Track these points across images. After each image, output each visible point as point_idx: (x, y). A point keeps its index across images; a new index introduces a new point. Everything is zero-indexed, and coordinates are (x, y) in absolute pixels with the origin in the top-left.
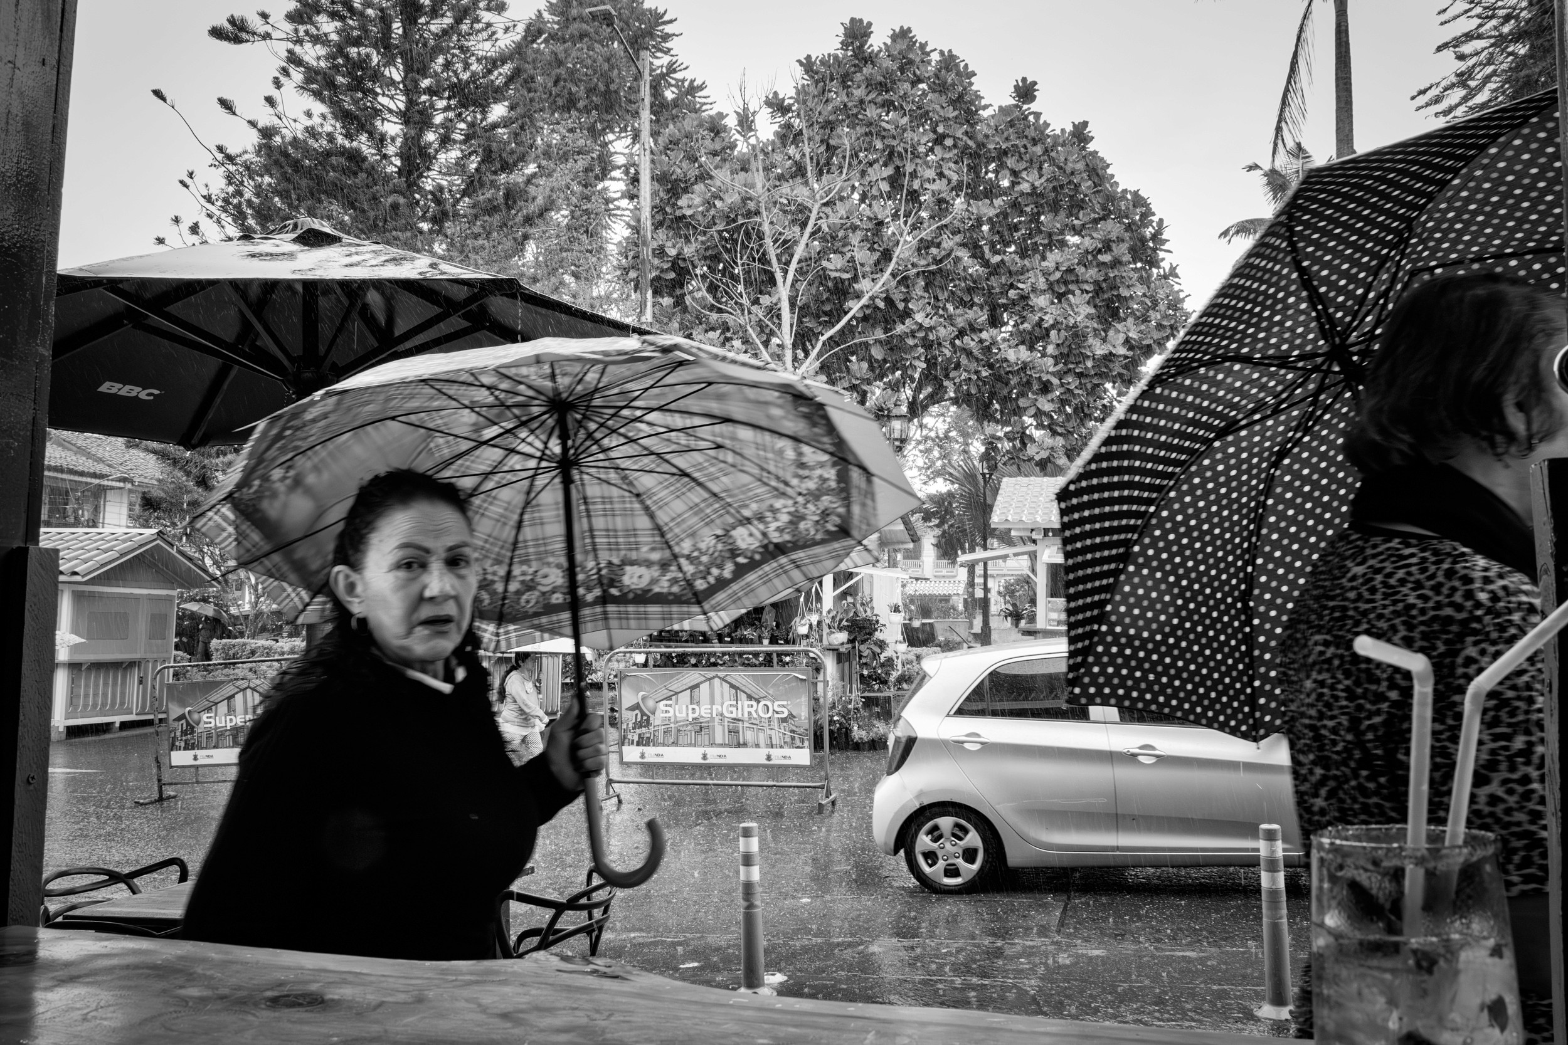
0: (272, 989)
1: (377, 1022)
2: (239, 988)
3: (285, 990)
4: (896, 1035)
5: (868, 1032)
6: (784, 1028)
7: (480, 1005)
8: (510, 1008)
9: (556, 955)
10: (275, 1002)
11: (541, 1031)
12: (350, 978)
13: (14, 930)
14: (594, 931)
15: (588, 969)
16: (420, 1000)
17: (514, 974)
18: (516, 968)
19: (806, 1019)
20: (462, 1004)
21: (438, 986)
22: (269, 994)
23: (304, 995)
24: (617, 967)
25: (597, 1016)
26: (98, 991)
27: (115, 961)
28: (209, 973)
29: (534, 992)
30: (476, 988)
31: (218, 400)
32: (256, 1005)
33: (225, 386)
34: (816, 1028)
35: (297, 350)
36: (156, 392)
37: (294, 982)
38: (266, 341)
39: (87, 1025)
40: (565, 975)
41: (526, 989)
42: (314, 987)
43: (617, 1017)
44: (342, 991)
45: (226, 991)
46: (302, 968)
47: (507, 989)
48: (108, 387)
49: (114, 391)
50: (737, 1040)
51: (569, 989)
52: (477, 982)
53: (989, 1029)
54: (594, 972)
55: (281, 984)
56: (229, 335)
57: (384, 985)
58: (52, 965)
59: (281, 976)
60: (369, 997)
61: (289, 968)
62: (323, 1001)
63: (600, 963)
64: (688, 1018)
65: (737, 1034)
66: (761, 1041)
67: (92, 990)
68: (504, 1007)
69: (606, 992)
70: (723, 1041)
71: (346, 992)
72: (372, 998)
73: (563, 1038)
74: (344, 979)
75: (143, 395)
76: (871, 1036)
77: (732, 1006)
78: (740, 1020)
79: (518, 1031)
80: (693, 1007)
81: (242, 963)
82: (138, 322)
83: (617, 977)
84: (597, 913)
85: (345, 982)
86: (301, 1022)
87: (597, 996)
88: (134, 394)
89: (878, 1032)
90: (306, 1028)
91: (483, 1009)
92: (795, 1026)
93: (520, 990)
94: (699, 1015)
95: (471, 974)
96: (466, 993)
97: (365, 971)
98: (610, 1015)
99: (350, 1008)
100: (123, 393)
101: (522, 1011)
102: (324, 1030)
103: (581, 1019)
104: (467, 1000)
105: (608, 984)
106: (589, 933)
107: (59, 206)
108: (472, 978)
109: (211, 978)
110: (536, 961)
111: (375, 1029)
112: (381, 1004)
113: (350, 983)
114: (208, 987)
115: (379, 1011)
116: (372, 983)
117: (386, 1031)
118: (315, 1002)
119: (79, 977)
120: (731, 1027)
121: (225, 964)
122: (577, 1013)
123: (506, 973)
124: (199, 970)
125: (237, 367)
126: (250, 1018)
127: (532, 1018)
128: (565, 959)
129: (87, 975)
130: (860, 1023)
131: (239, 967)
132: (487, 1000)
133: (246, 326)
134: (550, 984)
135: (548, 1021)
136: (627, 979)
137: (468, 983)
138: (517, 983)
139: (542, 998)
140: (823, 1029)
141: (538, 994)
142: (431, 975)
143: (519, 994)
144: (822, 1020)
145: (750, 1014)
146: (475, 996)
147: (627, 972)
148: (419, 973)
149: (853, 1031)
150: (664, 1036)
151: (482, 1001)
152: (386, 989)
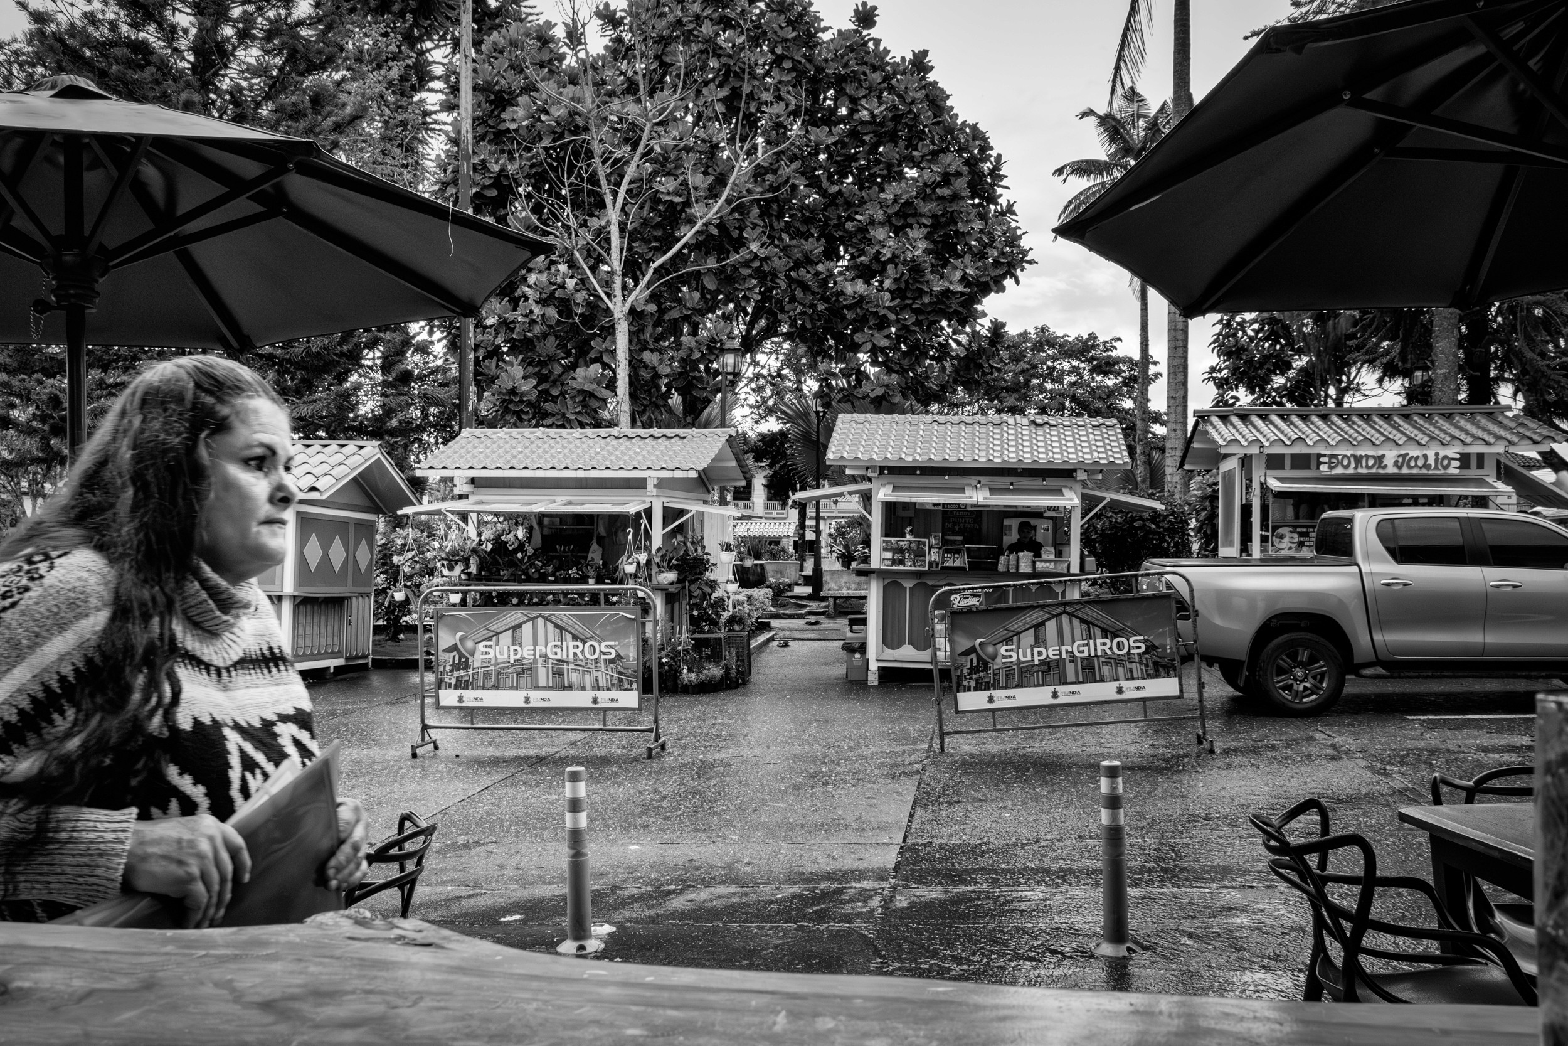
1: (77, 1020)
4: (816, 1015)
5: (778, 1013)
6: (661, 1012)
7: (233, 990)
8: (277, 994)
9: (349, 917)
11: (317, 1026)
12: (54, 956)
14: (406, 884)
15: (393, 934)
16: (149, 985)
17: (291, 945)
18: (292, 937)
19: (690, 996)
20: (209, 990)
21: (179, 964)
24: (432, 933)
25: (399, 1002)
29: (313, 969)
30: (233, 966)
34: (706, 1008)
40: (358, 944)
41: (302, 965)
43: (427, 1003)
44: (37, 976)
47: (276, 967)
50: (596, 1030)
51: (365, 964)
52: (235, 958)
53: (932, 1003)
54: (400, 938)
57: (103, 965)
60: (77, 983)
63: (409, 926)
64: (528, 1001)
65: (596, 1022)
66: (631, 1032)
68: (268, 992)
69: (415, 966)
70: (577, 1034)
71: (47, 978)
72: (79, 984)
73: (349, 1036)
74: (44, 958)
76: (781, 1021)
77: (586, 981)
78: (599, 1001)
79: (282, 1028)
80: (535, 984)
83: (429, 945)
84: (410, 866)
87: (400, 973)
89: (790, 1012)
91: (238, 997)
92: (676, 1007)
93: (292, 967)
94: (541, 996)
95: (227, 946)
96: (217, 974)
97: (78, 946)
98: (421, 998)
99: (43, 1000)
101: (293, 998)
103: (375, 1007)
104: (217, 985)
105: (417, 955)
106: (401, 888)
108: (228, 952)
110: (321, 926)
111: (72, 1031)
112: (90, 993)
113: (55, 964)
115: (84, 1003)
116: (87, 962)
117: (87, 1035)
120: (587, 1012)
122: (373, 998)
123: (277, 943)
127: (306, 1008)
128: (361, 922)
130: (762, 1000)
132: (244, 983)
134: (338, 958)
135: (330, 1011)
136: (442, 948)
137: (223, 960)
138: (291, 957)
139: (324, 977)
140: (715, 1009)
141: (319, 972)
142: (170, 948)
143: (292, 973)
144: (712, 997)
145: (609, 991)
146: (229, 977)
147: (445, 938)
148: (154, 948)
149: (756, 1011)
150: (494, 1028)
151: (237, 985)
152: (104, 971)
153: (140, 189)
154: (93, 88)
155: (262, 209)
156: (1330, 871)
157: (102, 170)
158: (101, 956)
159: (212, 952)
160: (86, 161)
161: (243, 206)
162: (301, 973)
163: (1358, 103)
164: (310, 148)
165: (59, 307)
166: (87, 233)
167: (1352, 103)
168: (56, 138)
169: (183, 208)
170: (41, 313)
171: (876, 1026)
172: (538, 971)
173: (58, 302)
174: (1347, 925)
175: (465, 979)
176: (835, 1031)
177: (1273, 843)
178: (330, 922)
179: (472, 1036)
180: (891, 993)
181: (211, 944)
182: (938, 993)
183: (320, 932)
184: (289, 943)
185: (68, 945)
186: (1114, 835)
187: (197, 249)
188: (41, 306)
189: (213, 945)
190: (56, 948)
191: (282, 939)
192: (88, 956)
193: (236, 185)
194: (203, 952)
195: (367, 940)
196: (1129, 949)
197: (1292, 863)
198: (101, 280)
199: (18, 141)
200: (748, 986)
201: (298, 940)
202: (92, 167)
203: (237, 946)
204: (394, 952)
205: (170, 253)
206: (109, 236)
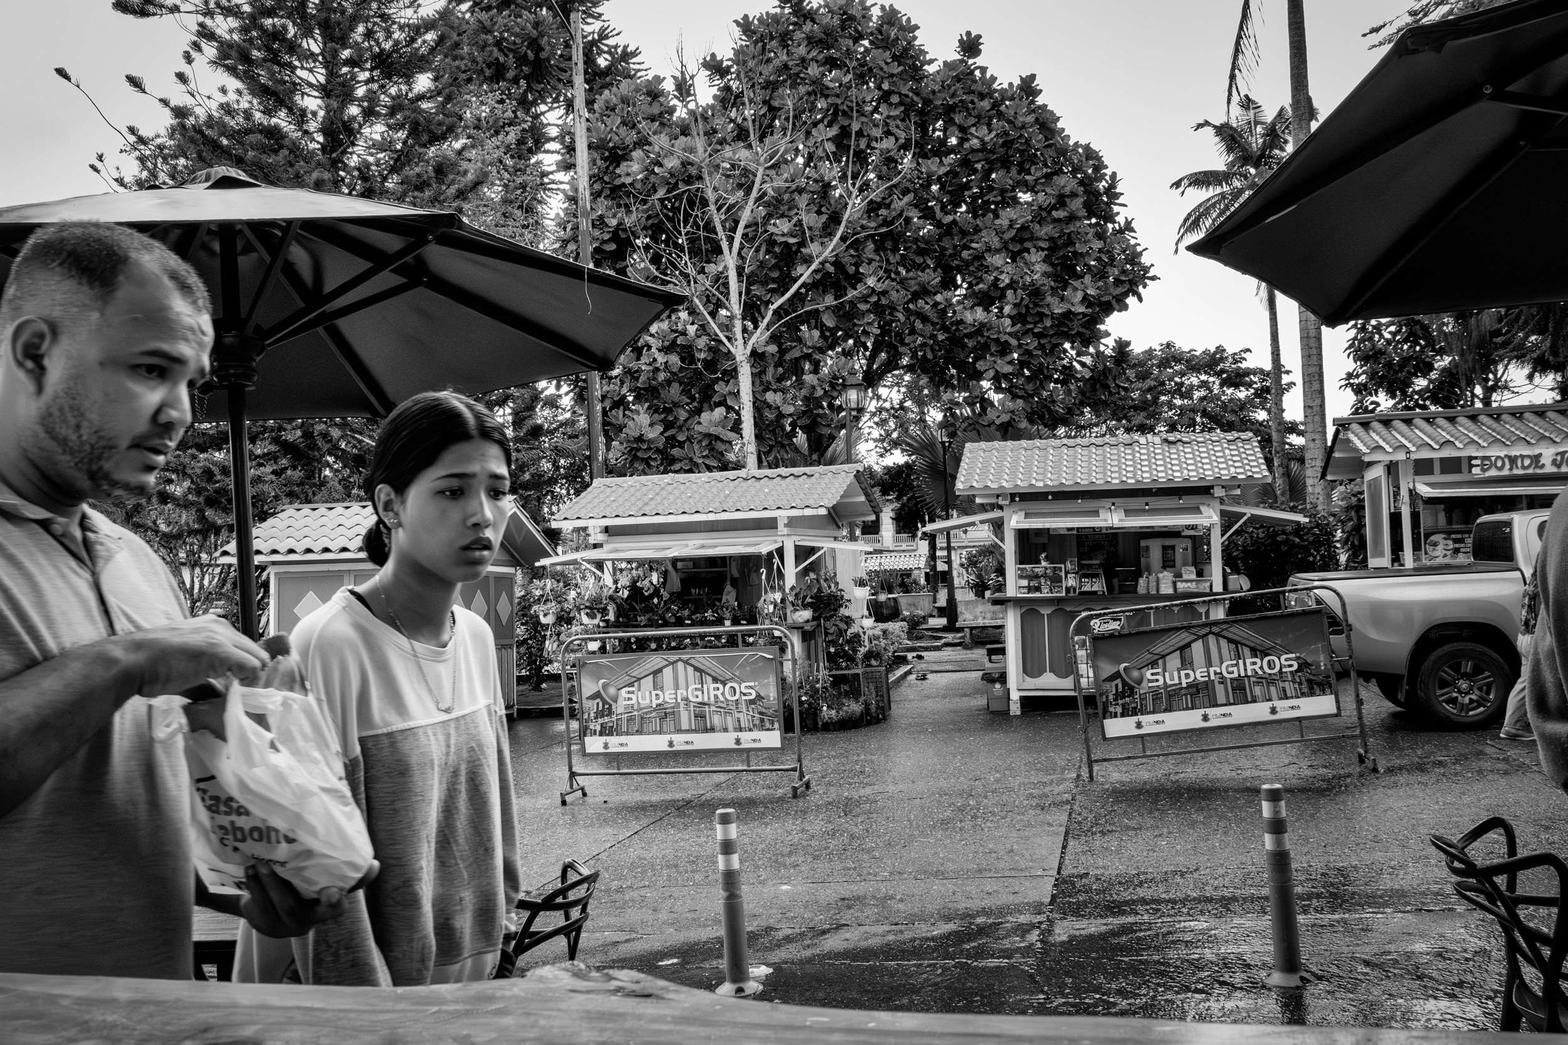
9: (567, 970)
12: (298, 1016)
15: (608, 985)
17: (517, 1000)
18: (515, 990)
19: (917, 1041)
21: (417, 1021)
24: (650, 983)
28: (110, 1018)
29: (543, 1022)
30: (465, 1021)
40: (582, 997)
41: (532, 1019)
46: (234, 1006)
47: (507, 1021)
51: (589, 1015)
52: (467, 1013)
54: (618, 990)
57: (345, 1023)
61: (217, 1006)
63: (626, 977)
69: (639, 1017)
74: (289, 1018)
81: (156, 1003)
83: (649, 996)
93: (523, 1021)
95: (456, 1001)
96: (453, 1029)
97: (318, 1005)
105: (639, 1006)
106: (567, 935)
108: (460, 1007)
109: (113, 1026)
110: (541, 979)
113: (298, 1024)
123: (503, 998)
124: (98, 1016)
128: (577, 974)
131: (152, 1008)
132: (481, 1037)
134: (565, 1011)
136: (663, 998)
137: (456, 1015)
138: (519, 1011)
139: (555, 1030)
141: (549, 1025)
142: (402, 1006)
143: (524, 1026)
145: (836, 1038)
146: (465, 1032)
147: (662, 989)
148: (389, 1005)
151: (473, 1040)
152: (345, 1029)
153: (290, 270)
154: (243, 177)
155: (403, 280)
156: (1519, 892)
157: (255, 255)
158: (342, 1015)
159: (444, 1008)
160: (240, 246)
161: (387, 279)
162: (533, 1027)
163: (1499, 96)
164: (453, 220)
165: (221, 387)
166: (243, 315)
167: (1493, 97)
168: (213, 228)
169: (330, 285)
170: (205, 393)
172: (761, 1019)
173: (220, 381)
174: (1545, 950)
175: (692, 1029)
177: (1456, 864)
178: (550, 976)
180: (1115, 1034)
181: (440, 1001)
182: (1164, 1032)
183: (542, 986)
184: (514, 997)
185: (308, 1004)
186: (1280, 860)
187: (344, 324)
189: (443, 1001)
190: (298, 1008)
191: (508, 993)
192: (329, 1015)
193: (379, 260)
194: (435, 1009)
195: (589, 992)
196: (1303, 979)
197: (1479, 886)
198: (258, 359)
199: (178, 232)
200: (971, 1029)
201: (522, 994)
202: (245, 252)
203: (466, 1001)
204: (617, 1003)
205: (320, 329)
206: (264, 316)
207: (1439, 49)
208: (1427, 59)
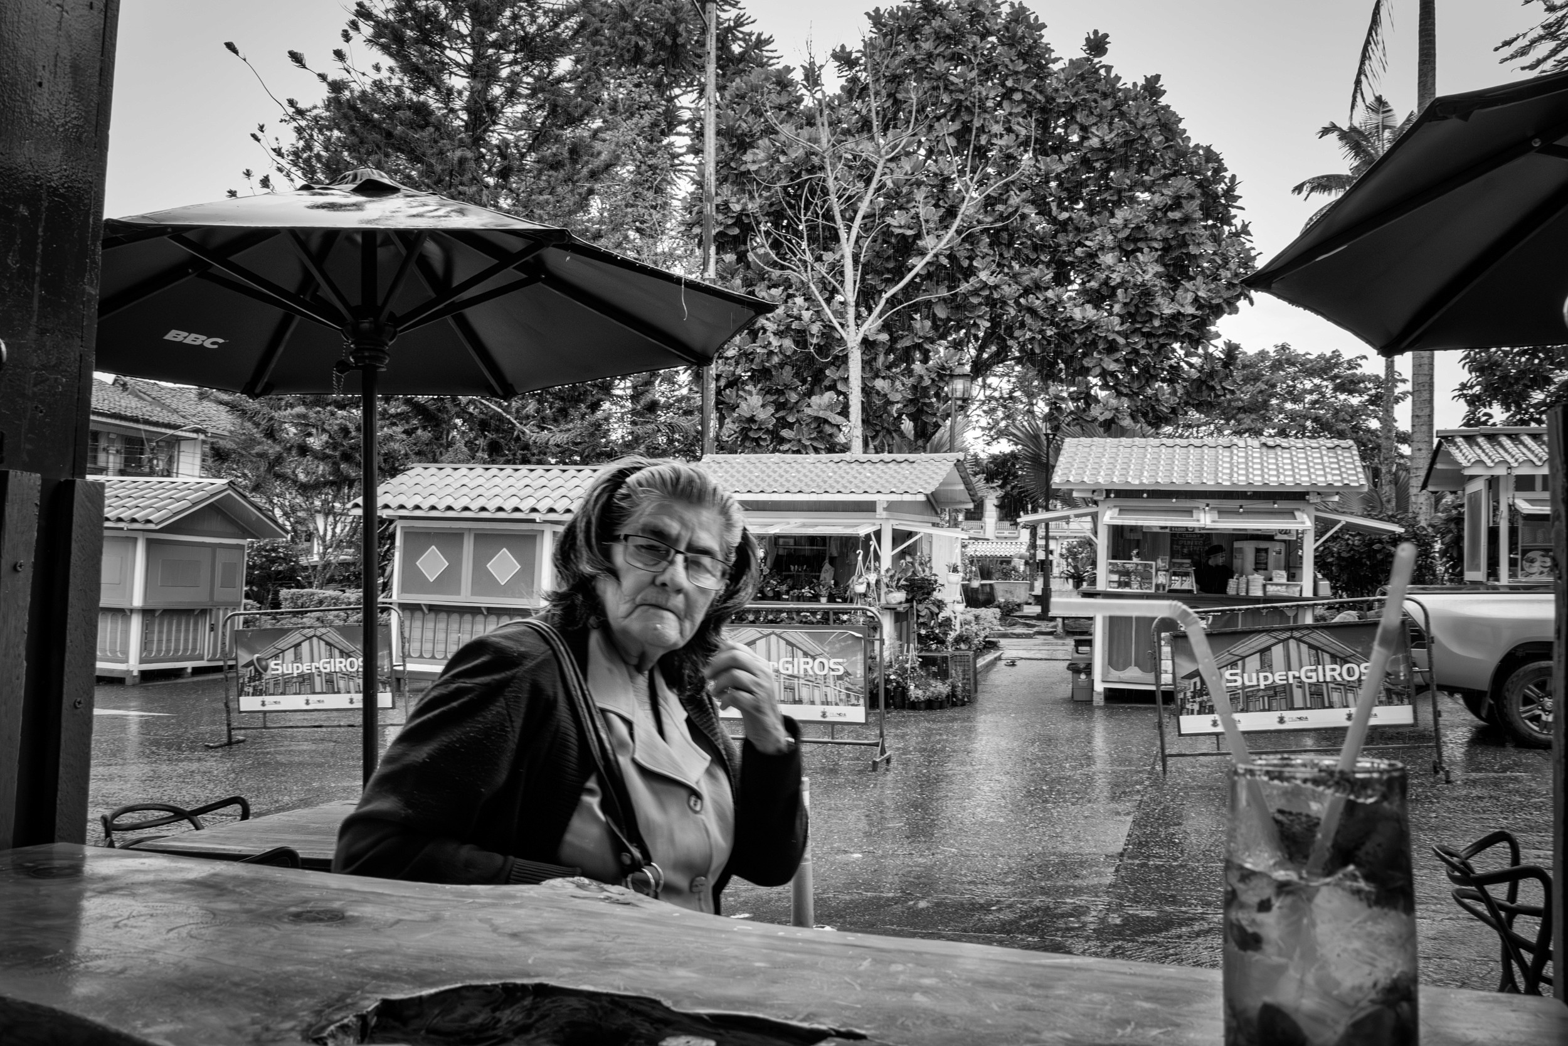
0: (296, 905)
1: (390, 937)
2: (265, 904)
3: (309, 907)
4: (893, 962)
5: (866, 959)
6: (783, 954)
7: (492, 925)
8: (521, 929)
10: (298, 917)
11: (547, 949)
12: (371, 897)
13: (60, 847)
15: (603, 895)
16: (436, 919)
18: (532, 893)
19: (806, 946)
20: (475, 924)
21: (454, 907)
22: (293, 909)
23: (325, 912)
25: (603, 938)
26: (133, 902)
27: (151, 877)
28: (238, 889)
29: (546, 915)
30: (491, 910)
31: (281, 350)
32: (279, 919)
33: (288, 336)
34: (814, 954)
35: (356, 300)
36: (221, 341)
37: (317, 900)
38: (325, 291)
39: (118, 932)
40: (578, 901)
41: (538, 912)
42: (336, 905)
43: (622, 939)
44: (362, 909)
45: (253, 906)
46: (327, 888)
47: (519, 912)
48: (174, 335)
49: (179, 339)
50: (734, 962)
51: (581, 913)
52: (493, 905)
54: (608, 898)
55: (306, 901)
56: (291, 286)
57: (404, 905)
58: (94, 879)
59: (305, 894)
61: (315, 887)
62: (343, 917)
64: (690, 942)
65: (735, 957)
66: (758, 964)
67: (128, 901)
68: (516, 928)
69: (615, 916)
70: (721, 963)
71: (367, 910)
72: (390, 915)
74: (365, 898)
75: (208, 344)
76: (866, 964)
78: (743, 945)
79: (524, 949)
80: (698, 933)
81: (271, 882)
82: (203, 271)
83: (629, 904)
85: (367, 901)
86: (320, 935)
87: (606, 920)
88: (198, 343)
89: (874, 960)
90: (323, 940)
91: (495, 929)
92: (794, 952)
93: (533, 913)
95: (487, 897)
96: (481, 914)
97: (386, 892)
98: (616, 938)
99: (368, 924)
100: (188, 341)
101: (532, 932)
102: (339, 943)
103: (587, 940)
104: (480, 920)
105: (619, 910)
107: (106, 148)
108: (489, 901)
109: (240, 893)
110: (553, 887)
111: (389, 943)
112: (398, 922)
113: (372, 902)
114: (235, 902)
115: (395, 927)
116: (393, 902)
117: (399, 945)
118: (336, 917)
119: (116, 889)
120: (731, 951)
121: (252, 882)
122: (585, 935)
123: (522, 897)
124: (230, 886)
125: (298, 317)
126: (272, 930)
127: (541, 938)
128: (580, 886)
129: (121, 888)
130: (858, 951)
131: (268, 885)
132: (499, 921)
133: (308, 278)
134: (564, 909)
135: (556, 941)
136: (636, 906)
138: (531, 907)
139: (553, 920)
140: (821, 955)
141: (550, 916)
142: (450, 897)
143: (532, 916)
144: (822, 947)
145: (753, 940)
146: (489, 917)
148: (438, 896)
149: (851, 958)
150: (664, 957)
151: (495, 922)
152: (406, 908)
153: (425, 264)
154: (387, 181)
155: (525, 277)
156: (1518, 901)
158: (403, 899)
159: (477, 900)
160: (379, 240)
161: (510, 274)
162: (538, 917)
163: (1547, 149)
164: (562, 233)
165: (357, 367)
167: (1541, 150)
169: (458, 279)
170: (341, 372)
171: (932, 971)
173: (356, 362)
174: (1528, 957)
175: (650, 927)
176: (902, 972)
177: (1457, 874)
179: (650, 961)
181: (476, 895)
183: (550, 892)
184: (530, 897)
185: (380, 890)
187: (470, 313)
188: (343, 366)
189: (478, 896)
190: (373, 893)
191: (526, 894)
192: (394, 899)
193: (503, 258)
194: (470, 901)
195: (583, 898)
197: (1475, 893)
198: (391, 343)
201: (537, 896)
202: (383, 244)
203: (493, 897)
204: (604, 907)
205: (448, 317)
206: (397, 305)
207: (1465, 117)
208: (1453, 123)
